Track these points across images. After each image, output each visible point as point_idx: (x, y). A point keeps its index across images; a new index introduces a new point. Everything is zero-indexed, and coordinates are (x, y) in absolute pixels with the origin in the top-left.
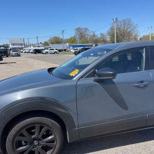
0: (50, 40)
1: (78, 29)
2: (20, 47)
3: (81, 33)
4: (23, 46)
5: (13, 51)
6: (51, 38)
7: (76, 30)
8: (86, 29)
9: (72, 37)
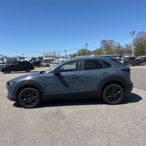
0: (78, 52)
1: (104, 42)
2: (52, 58)
3: (106, 45)
4: (54, 58)
5: (44, 63)
6: (79, 50)
7: (102, 42)
8: (112, 41)
9: (98, 49)
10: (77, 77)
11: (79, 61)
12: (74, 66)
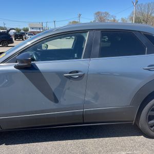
1: (98, 14)
3: (100, 18)
4: (42, 30)
7: (96, 14)
8: (107, 14)
10: (81, 77)
11: (85, 31)
12: (67, 44)
